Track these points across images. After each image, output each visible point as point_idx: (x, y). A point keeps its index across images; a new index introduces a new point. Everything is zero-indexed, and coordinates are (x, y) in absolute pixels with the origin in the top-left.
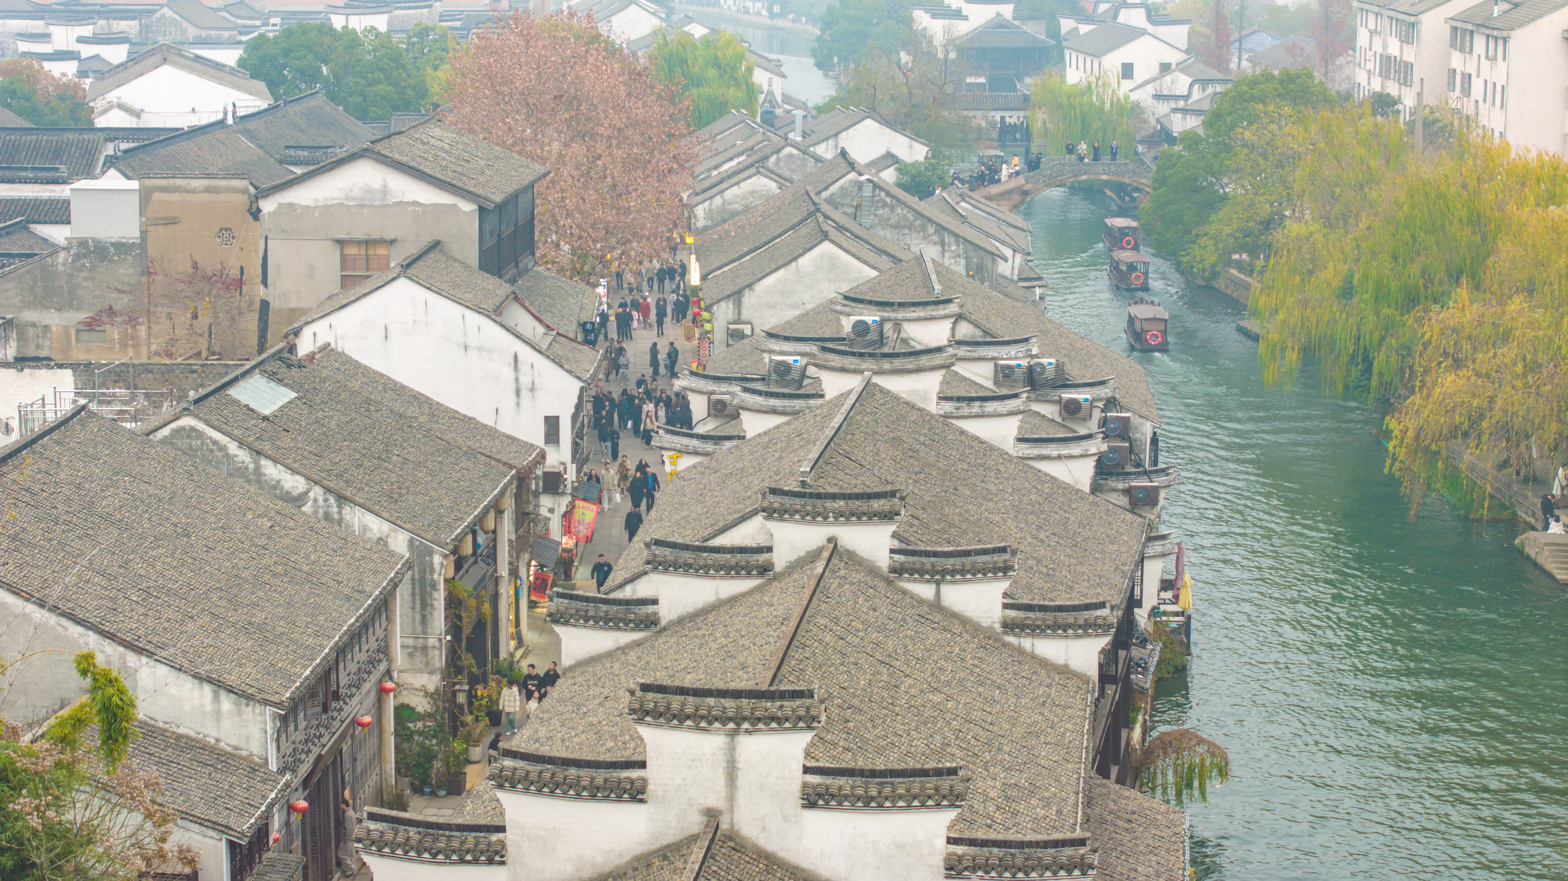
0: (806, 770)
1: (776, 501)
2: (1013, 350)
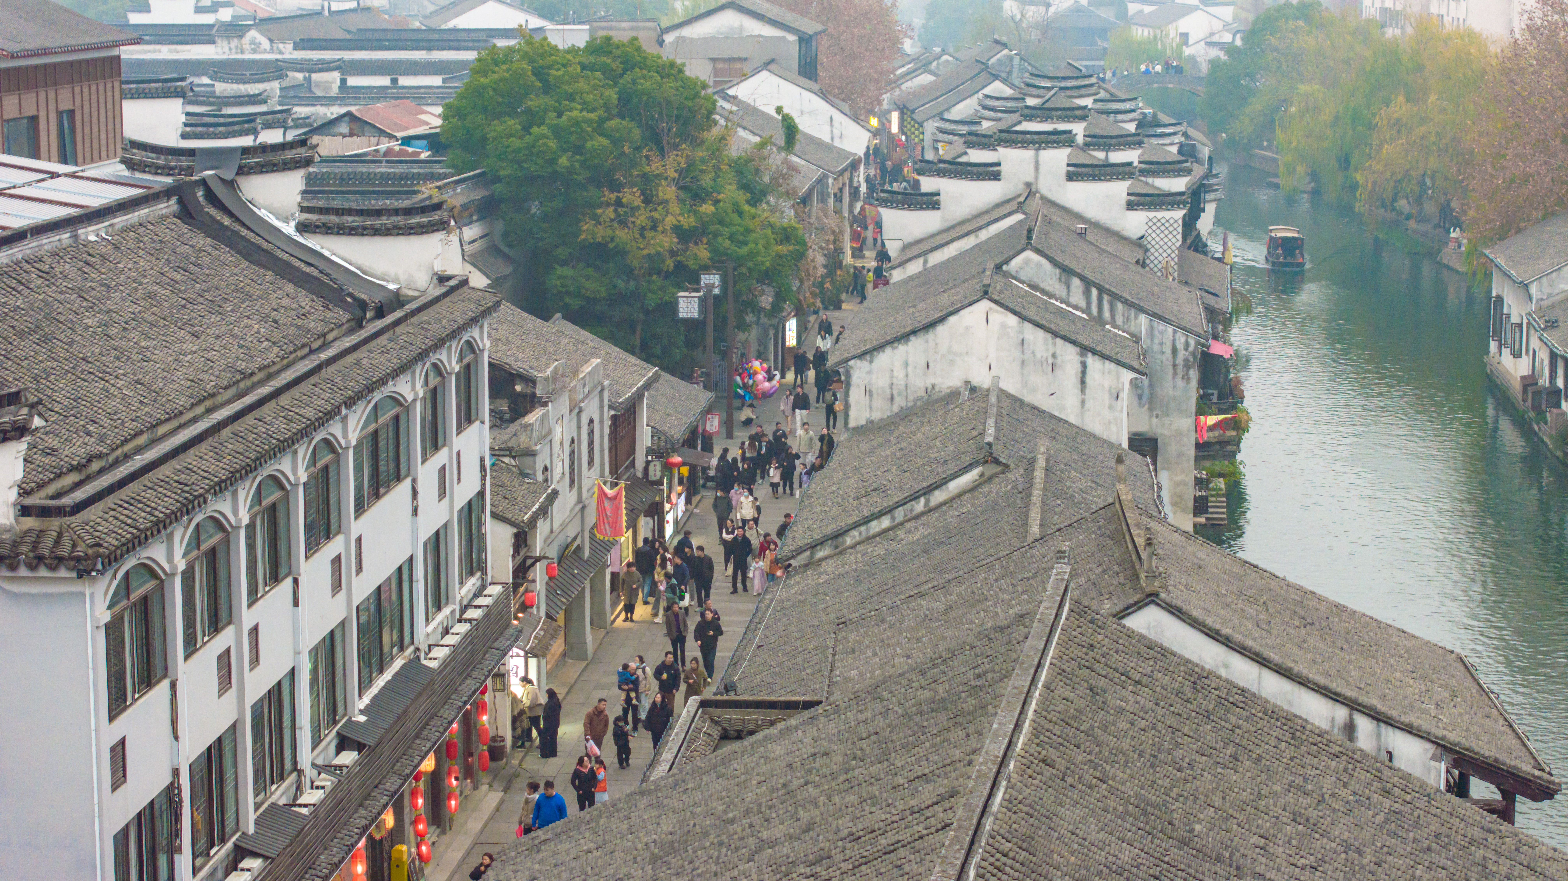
0: (1068, 165)
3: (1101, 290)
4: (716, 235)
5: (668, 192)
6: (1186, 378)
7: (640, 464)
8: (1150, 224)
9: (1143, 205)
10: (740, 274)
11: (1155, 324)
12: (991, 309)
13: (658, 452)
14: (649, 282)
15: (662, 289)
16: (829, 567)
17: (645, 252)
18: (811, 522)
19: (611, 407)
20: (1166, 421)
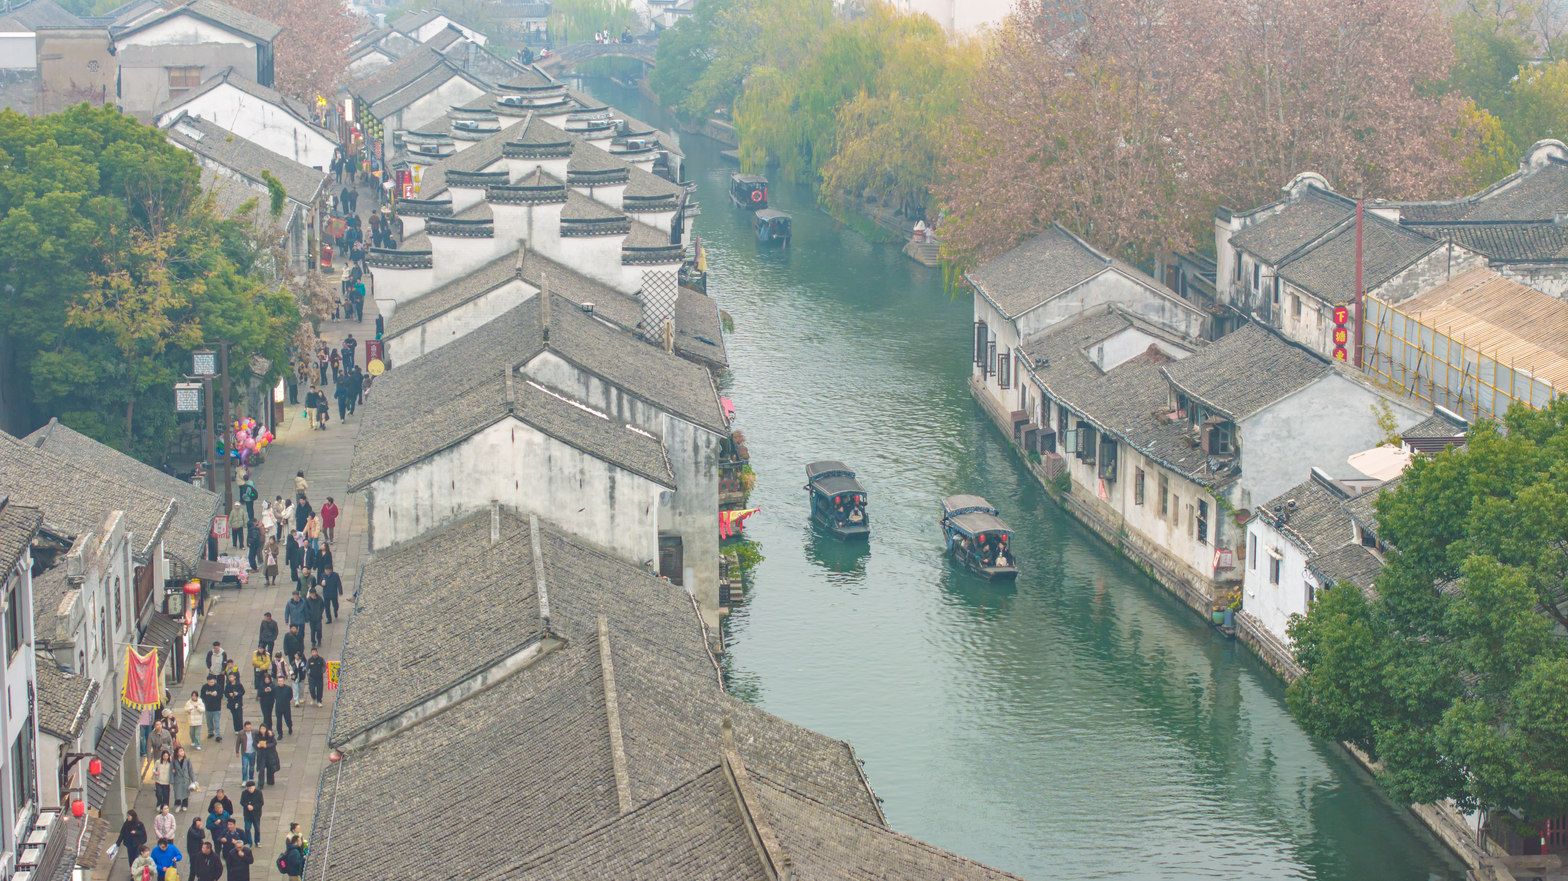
0: (562, 221)
1: (510, 149)
2: (598, 115)
3: (620, 389)
4: (208, 312)
5: (159, 273)
6: (709, 475)
7: (159, 599)
8: (647, 278)
9: (639, 259)
10: (234, 353)
11: (676, 422)
12: (516, 426)
13: (176, 583)
14: (140, 364)
15: (154, 370)
16: (386, 752)
17: (136, 335)
18: (360, 694)
19: (135, 559)
20: (690, 518)
